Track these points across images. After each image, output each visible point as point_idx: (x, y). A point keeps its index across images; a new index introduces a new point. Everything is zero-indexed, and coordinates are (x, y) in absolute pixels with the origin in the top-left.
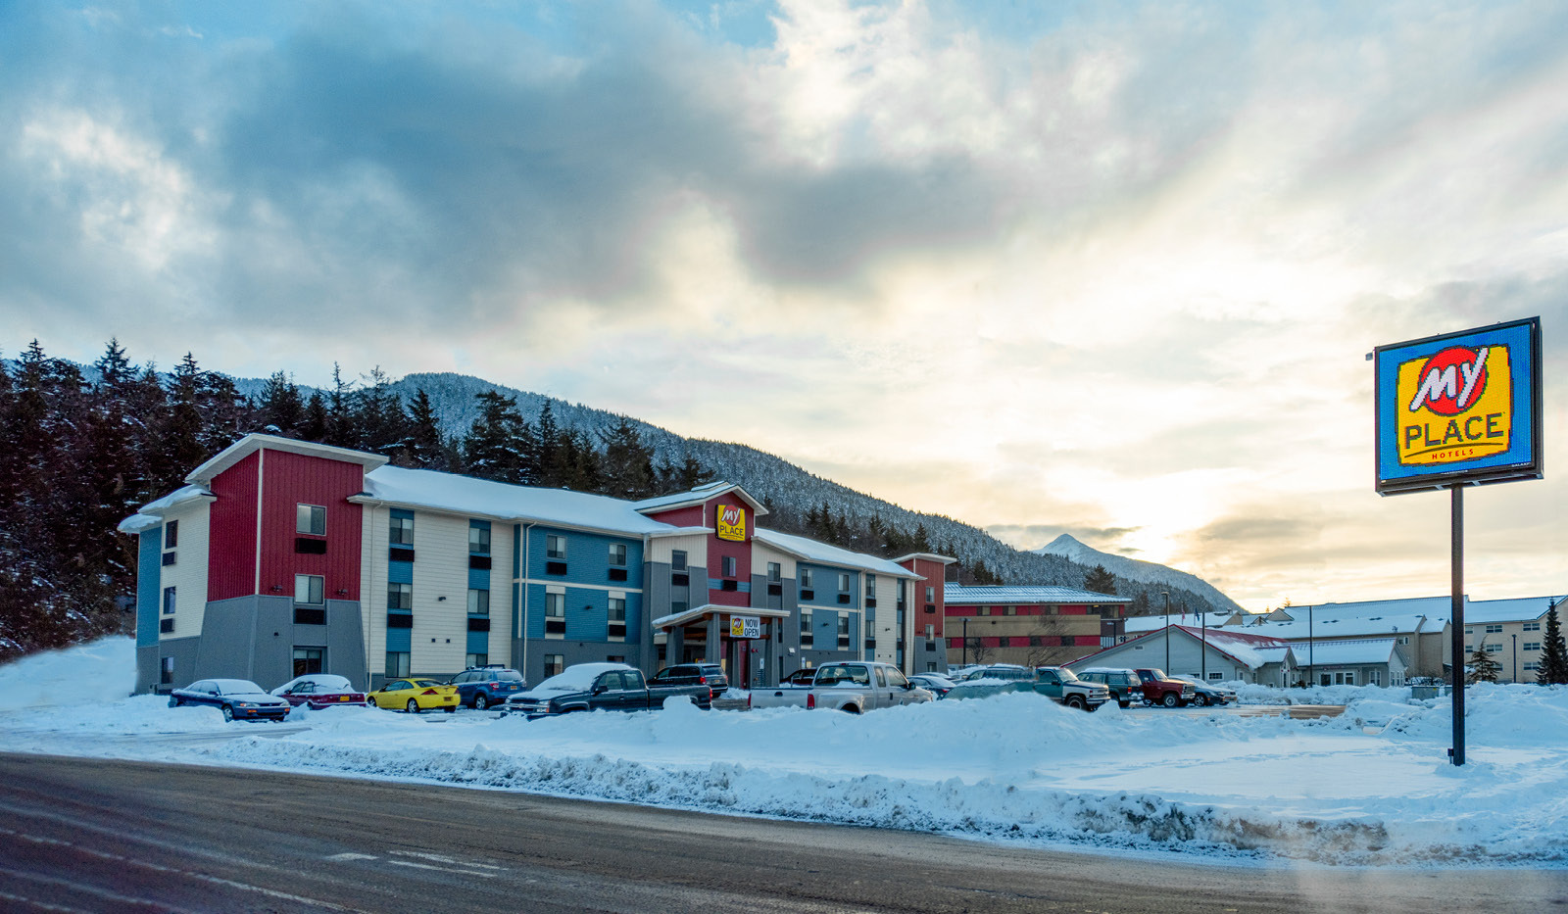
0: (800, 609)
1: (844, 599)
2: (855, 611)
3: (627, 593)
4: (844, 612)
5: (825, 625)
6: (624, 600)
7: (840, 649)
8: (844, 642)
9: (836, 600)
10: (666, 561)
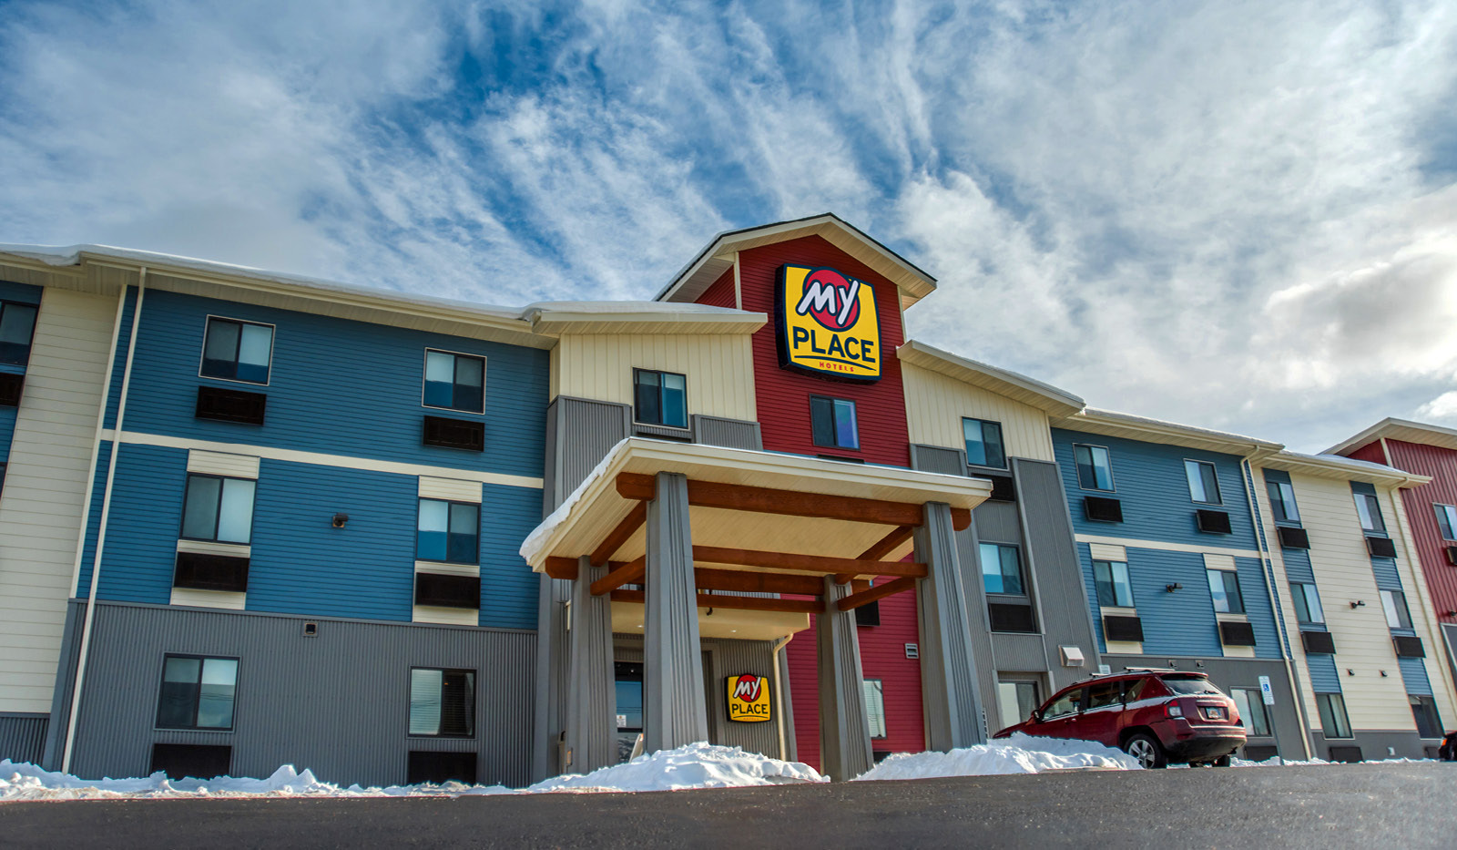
0: (1086, 547)
1: (1212, 524)
2: (1252, 554)
3: (487, 488)
4: (1219, 557)
5: (1170, 589)
6: (478, 506)
7: (1230, 652)
8: (1238, 634)
9: (1188, 527)
10: (613, 397)
